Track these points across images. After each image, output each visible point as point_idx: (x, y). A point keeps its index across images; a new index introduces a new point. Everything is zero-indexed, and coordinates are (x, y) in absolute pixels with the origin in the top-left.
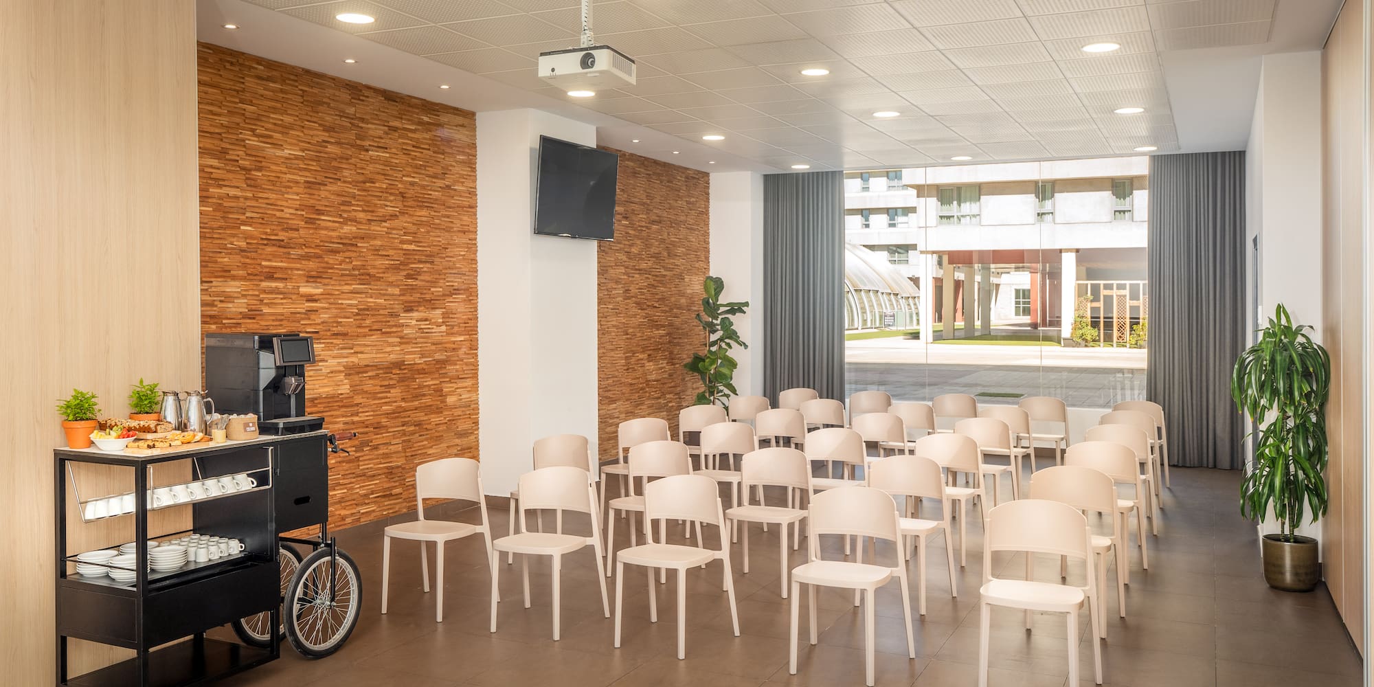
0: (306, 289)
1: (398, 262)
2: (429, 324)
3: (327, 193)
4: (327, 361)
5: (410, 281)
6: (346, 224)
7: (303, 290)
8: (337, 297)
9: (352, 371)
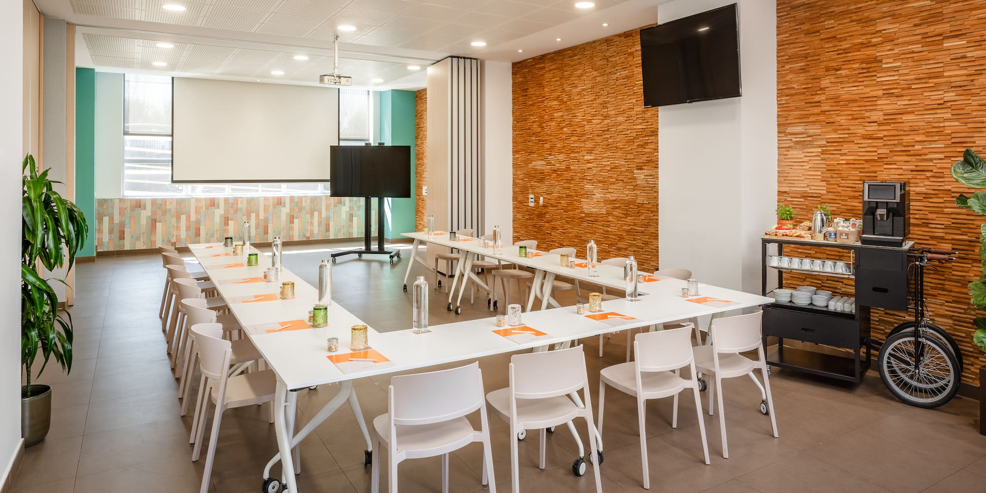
0: (587, 157)
1: (633, 138)
2: (653, 178)
3: (597, 105)
4: (596, 195)
5: (640, 150)
6: (606, 119)
7: (586, 157)
8: (600, 160)
9: (607, 202)
